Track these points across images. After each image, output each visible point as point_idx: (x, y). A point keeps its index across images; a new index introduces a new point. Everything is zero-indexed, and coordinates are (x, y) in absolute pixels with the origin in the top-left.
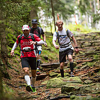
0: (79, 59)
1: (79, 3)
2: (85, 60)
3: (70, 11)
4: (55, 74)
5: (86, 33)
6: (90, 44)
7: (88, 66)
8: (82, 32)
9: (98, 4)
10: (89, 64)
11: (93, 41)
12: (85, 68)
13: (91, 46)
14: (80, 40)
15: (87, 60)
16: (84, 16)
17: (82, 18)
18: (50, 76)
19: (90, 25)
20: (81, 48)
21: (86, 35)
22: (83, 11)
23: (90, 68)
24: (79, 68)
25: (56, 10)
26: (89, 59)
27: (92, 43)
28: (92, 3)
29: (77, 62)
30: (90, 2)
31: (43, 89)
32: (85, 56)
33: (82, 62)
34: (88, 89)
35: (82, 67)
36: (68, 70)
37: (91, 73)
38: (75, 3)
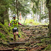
0: (32, 41)
2: (36, 41)
5: (36, 25)
6: (39, 32)
7: (37, 45)
9: (43, 8)
11: (40, 30)
12: (36, 46)
16: (35, 15)
18: (14, 50)
20: (33, 34)
21: (36, 27)
22: (35, 12)
23: (38, 46)
24: (32, 46)
26: (38, 41)
28: (40, 7)
29: (31, 43)
32: (36, 39)
35: (34, 46)
36: (26, 47)
37: (39, 50)
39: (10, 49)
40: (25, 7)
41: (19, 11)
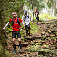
1: (47, 2)
3: (42, 6)
4: (34, 43)
5: (51, 19)
6: (54, 26)
8: (49, 18)
10: (53, 38)
13: (54, 27)
14: (48, 23)
15: (52, 35)
16: (50, 9)
17: (49, 10)
18: (31, 44)
19: (54, 14)
20: (49, 28)
21: (51, 21)
22: (50, 6)
23: (54, 40)
24: (47, 40)
25: (34, 6)
26: (54, 35)
27: (55, 25)
28: (55, 2)
29: (47, 37)
30: (54, 1)
31: (27, 52)
32: (51, 33)
33: (49, 36)
34: (53, 52)
35: (50, 40)
36: (41, 41)
37: (55, 43)
38: (45, 1)
39: (27, 43)
40: (40, 2)
41: (34, 7)
